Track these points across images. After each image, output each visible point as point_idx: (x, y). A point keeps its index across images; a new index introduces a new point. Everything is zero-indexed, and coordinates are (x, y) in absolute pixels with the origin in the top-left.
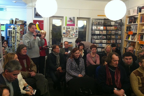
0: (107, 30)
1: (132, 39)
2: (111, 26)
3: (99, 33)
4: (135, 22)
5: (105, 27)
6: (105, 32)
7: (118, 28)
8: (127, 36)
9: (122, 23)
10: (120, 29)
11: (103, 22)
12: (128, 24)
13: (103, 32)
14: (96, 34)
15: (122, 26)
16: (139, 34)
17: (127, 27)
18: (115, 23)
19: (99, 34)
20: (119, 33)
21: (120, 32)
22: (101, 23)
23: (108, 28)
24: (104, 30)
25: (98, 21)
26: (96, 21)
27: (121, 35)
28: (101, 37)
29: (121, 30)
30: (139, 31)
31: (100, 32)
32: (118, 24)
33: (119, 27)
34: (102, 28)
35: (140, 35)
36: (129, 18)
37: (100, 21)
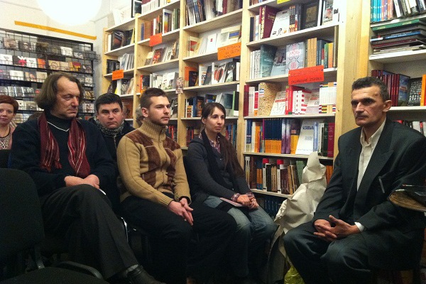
0: (48, 70)
1: (123, 92)
2: (63, 58)
3: (25, 77)
4: (127, 42)
5: (44, 61)
6: (41, 77)
7: (84, 67)
8: (109, 88)
9: (95, 54)
10: (90, 72)
11: (35, 44)
12: (109, 51)
13: (35, 75)
14: (12, 78)
15: (94, 62)
16: (140, 74)
17: (109, 62)
18: (73, 52)
19: (22, 79)
20: (87, 81)
21: (89, 80)
22: (29, 45)
23: (54, 64)
24: (39, 70)
25: (18, 38)
26: (12, 37)
27: (92, 88)
28: (29, 90)
29: (92, 75)
30: (138, 66)
31: (27, 74)
32: (81, 56)
33: (86, 66)
34: (32, 62)
35: (143, 77)
36: (112, 34)
37: (26, 39)
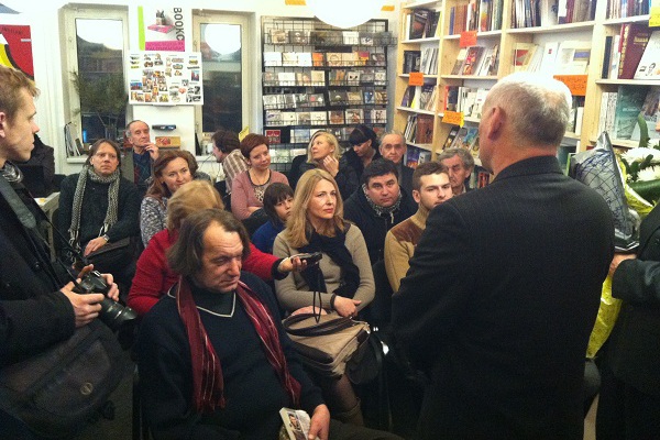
0: (327, 69)
1: (423, 106)
3: (297, 82)
4: (431, 33)
5: (321, 56)
6: (318, 79)
7: (374, 58)
9: (390, 37)
10: (383, 64)
11: (309, 34)
12: (408, 40)
13: (310, 77)
14: (281, 85)
15: (389, 49)
16: (446, 84)
17: (406, 54)
18: (360, 38)
19: (293, 84)
20: (377, 78)
21: (380, 76)
22: (302, 36)
23: (334, 58)
25: (289, 27)
26: (281, 26)
27: (385, 87)
28: (302, 97)
29: (385, 68)
30: (442, 72)
31: (299, 75)
32: (371, 43)
33: (376, 55)
34: (305, 58)
35: (449, 88)
36: (411, 14)
37: (298, 27)
